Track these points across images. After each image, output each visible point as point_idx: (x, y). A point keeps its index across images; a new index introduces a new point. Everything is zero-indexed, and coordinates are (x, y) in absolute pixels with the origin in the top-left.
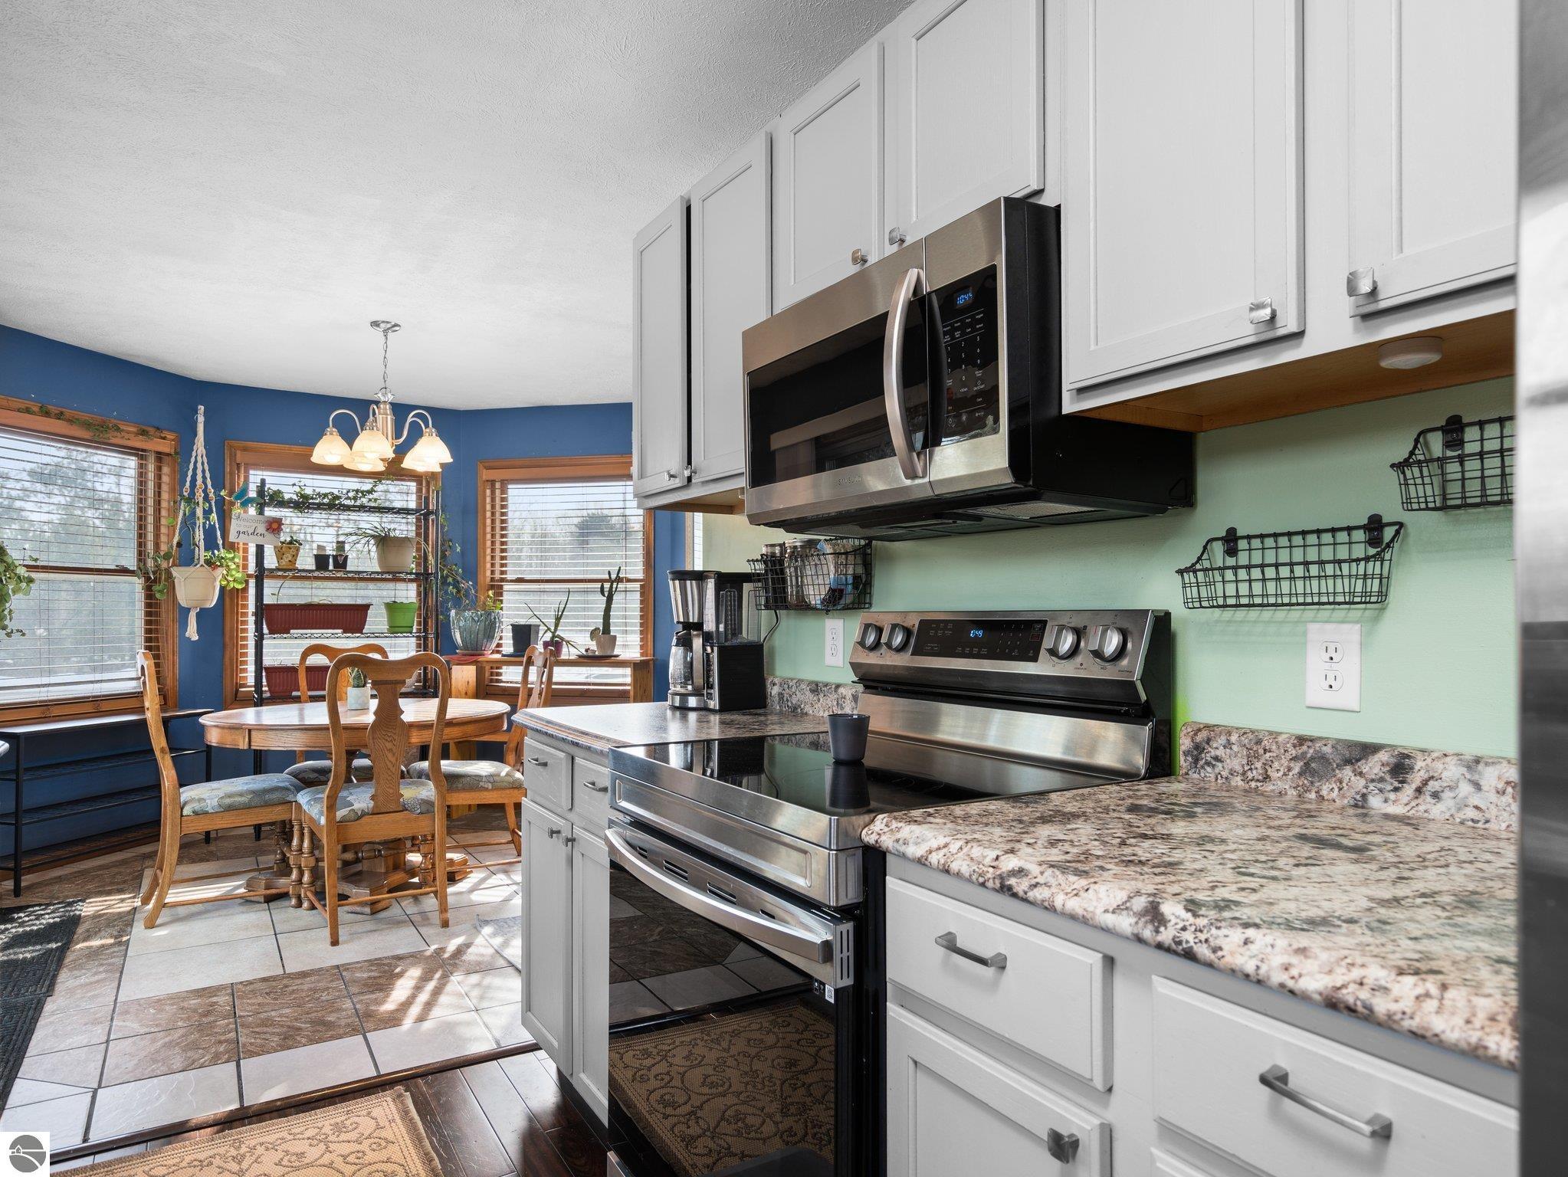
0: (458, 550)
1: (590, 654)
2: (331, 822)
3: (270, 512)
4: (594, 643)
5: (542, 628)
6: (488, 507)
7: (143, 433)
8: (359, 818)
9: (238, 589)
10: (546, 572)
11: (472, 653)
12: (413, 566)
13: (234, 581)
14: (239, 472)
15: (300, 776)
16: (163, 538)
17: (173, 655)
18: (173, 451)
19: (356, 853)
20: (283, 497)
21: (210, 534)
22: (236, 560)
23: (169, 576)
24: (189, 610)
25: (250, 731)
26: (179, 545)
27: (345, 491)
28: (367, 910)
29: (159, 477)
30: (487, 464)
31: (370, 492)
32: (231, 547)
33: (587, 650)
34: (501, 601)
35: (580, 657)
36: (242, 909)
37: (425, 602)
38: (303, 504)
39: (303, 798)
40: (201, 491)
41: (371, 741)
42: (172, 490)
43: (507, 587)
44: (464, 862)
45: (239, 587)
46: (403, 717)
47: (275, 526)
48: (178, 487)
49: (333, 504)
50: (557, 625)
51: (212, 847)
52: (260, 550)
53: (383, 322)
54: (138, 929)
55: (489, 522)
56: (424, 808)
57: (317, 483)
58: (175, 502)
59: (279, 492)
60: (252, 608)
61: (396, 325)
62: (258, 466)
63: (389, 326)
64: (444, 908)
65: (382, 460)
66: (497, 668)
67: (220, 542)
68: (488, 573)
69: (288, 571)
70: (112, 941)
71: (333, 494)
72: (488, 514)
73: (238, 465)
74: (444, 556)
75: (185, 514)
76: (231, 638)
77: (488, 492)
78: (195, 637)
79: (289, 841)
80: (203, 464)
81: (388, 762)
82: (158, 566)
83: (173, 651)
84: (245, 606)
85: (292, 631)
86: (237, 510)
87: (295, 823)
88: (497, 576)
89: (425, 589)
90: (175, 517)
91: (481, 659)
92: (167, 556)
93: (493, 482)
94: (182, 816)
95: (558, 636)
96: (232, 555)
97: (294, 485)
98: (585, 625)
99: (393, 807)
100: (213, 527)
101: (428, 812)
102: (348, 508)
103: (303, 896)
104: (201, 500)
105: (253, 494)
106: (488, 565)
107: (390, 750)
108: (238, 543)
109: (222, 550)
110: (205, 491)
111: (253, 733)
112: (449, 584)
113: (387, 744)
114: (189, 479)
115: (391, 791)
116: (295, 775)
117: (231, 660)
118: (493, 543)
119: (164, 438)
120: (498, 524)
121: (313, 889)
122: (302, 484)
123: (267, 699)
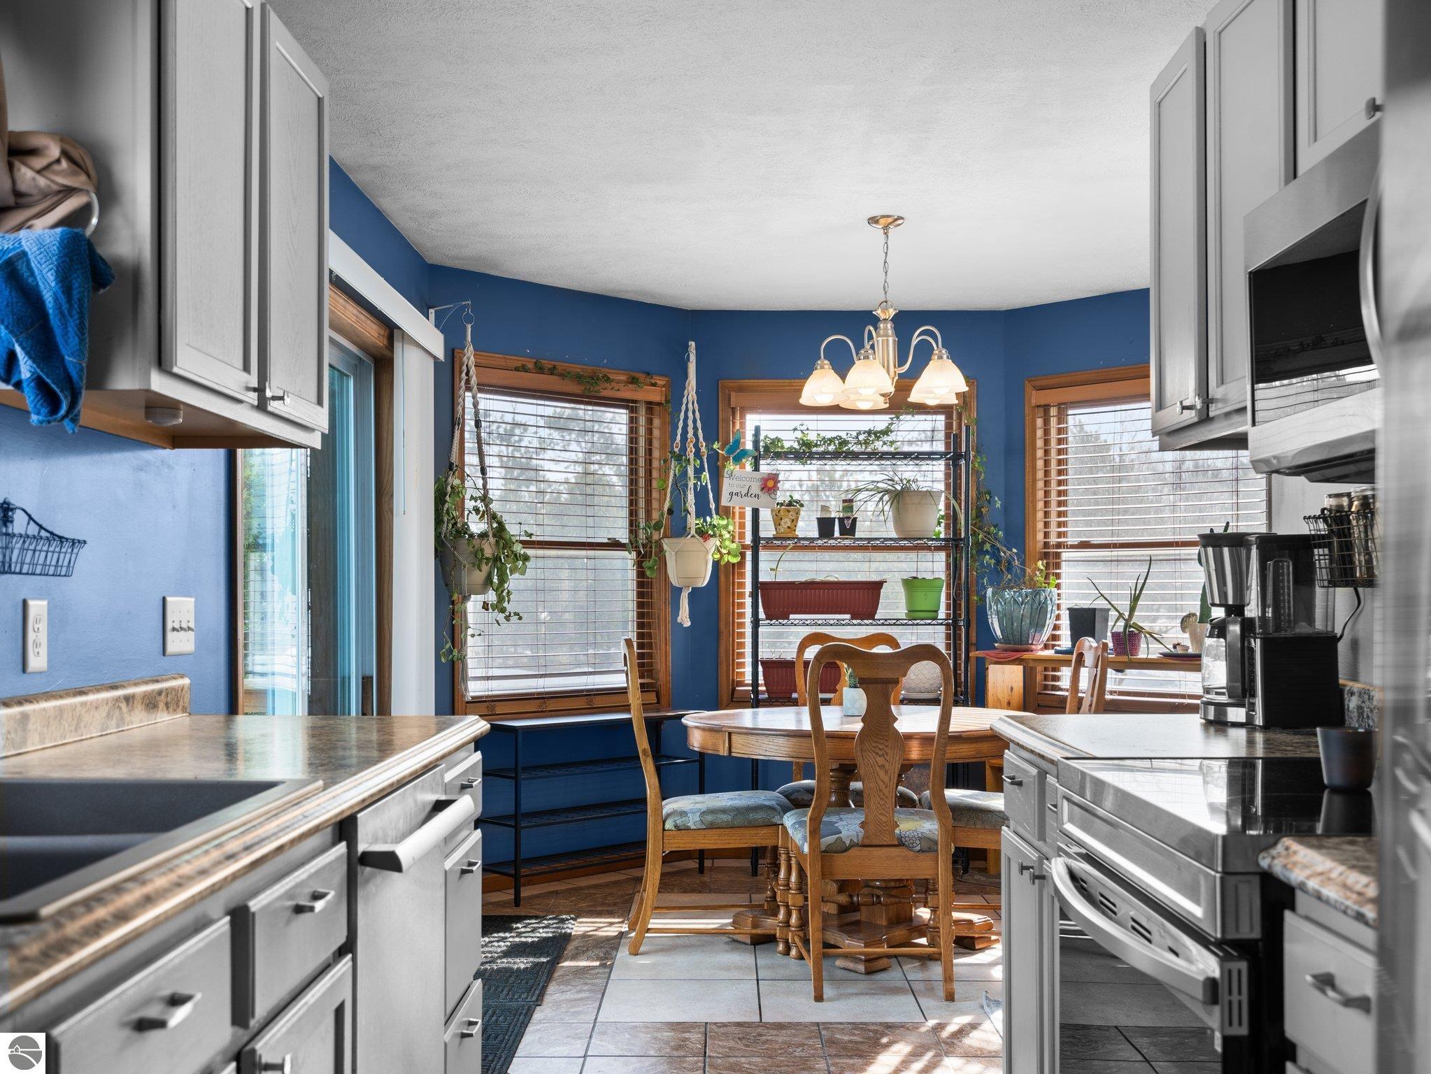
0: (998, 505)
1: (1179, 651)
2: (814, 851)
3: (766, 467)
4: (1187, 635)
5: (1113, 614)
6: (1040, 443)
7: (633, 381)
8: (847, 850)
9: (734, 565)
10: (1118, 533)
11: (1015, 649)
12: (942, 529)
13: (729, 553)
14: (734, 418)
15: (793, 797)
16: (655, 505)
17: (666, 644)
18: (663, 399)
19: (851, 896)
20: (782, 447)
21: (701, 496)
22: (731, 528)
23: (661, 549)
24: (679, 590)
25: (730, 734)
26: (670, 511)
27: (854, 434)
28: (861, 968)
29: (650, 431)
30: (1038, 383)
31: (886, 432)
32: (726, 512)
33: (1175, 647)
34: (1058, 576)
35: (1165, 655)
36: (727, 947)
37: (954, 579)
38: (804, 452)
39: (789, 820)
40: (692, 445)
41: (859, 754)
42: (663, 447)
43: (1066, 555)
44: (989, 927)
45: (735, 560)
46: (896, 725)
47: (770, 484)
48: (669, 443)
49: (841, 451)
50: (1132, 610)
51: (706, 878)
52: (756, 513)
53: (883, 217)
54: (623, 954)
55: (1040, 464)
56: (925, 845)
57: (822, 426)
58: (665, 461)
59: (779, 440)
60: (748, 588)
61: (900, 218)
62: (754, 409)
63: (890, 220)
64: (948, 978)
65: (883, 395)
66: (1054, 670)
67: (713, 506)
68: (1040, 536)
69: (786, 540)
70: (597, 963)
71: (841, 438)
72: (1040, 453)
73: (733, 410)
74: (979, 515)
75: (675, 475)
76: (727, 624)
77: (1039, 422)
78: (687, 623)
79: (777, 873)
80: (694, 412)
81: (881, 784)
82: (649, 538)
83: (666, 639)
84: (742, 585)
85: (792, 616)
86: (731, 466)
87: (782, 851)
88: (1053, 540)
89: (955, 559)
90: (666, 480)
91: (1026, 656)
92: (657, 526)
93: (1046, 408)
94: (664, 830)
95: (1135, 626)
96: (725, 522)
97: (795, 429)
98: (1176, 608)
99: (887, 840)
100: (704, 488)
101: (930, 850)
102: (855, 456)
103: (790, 941)
104: (692, 456)
105: (749, 446)
106: (1040, 525)
107: (882, 767)
108: (734, 508)
109: (715, 516)
110: (696, 446)
111: (734, 737)
112: (987, 552)
113: (878, 759)
114: (679, 431)
115: (884, 819)
116: (787, 795)
117: (727, 651)
118: (1047, 494)
119: (654, 385)
120: (1054, 467)
121: (801, 934)
122: (804, 428)
123: (764, 700)
